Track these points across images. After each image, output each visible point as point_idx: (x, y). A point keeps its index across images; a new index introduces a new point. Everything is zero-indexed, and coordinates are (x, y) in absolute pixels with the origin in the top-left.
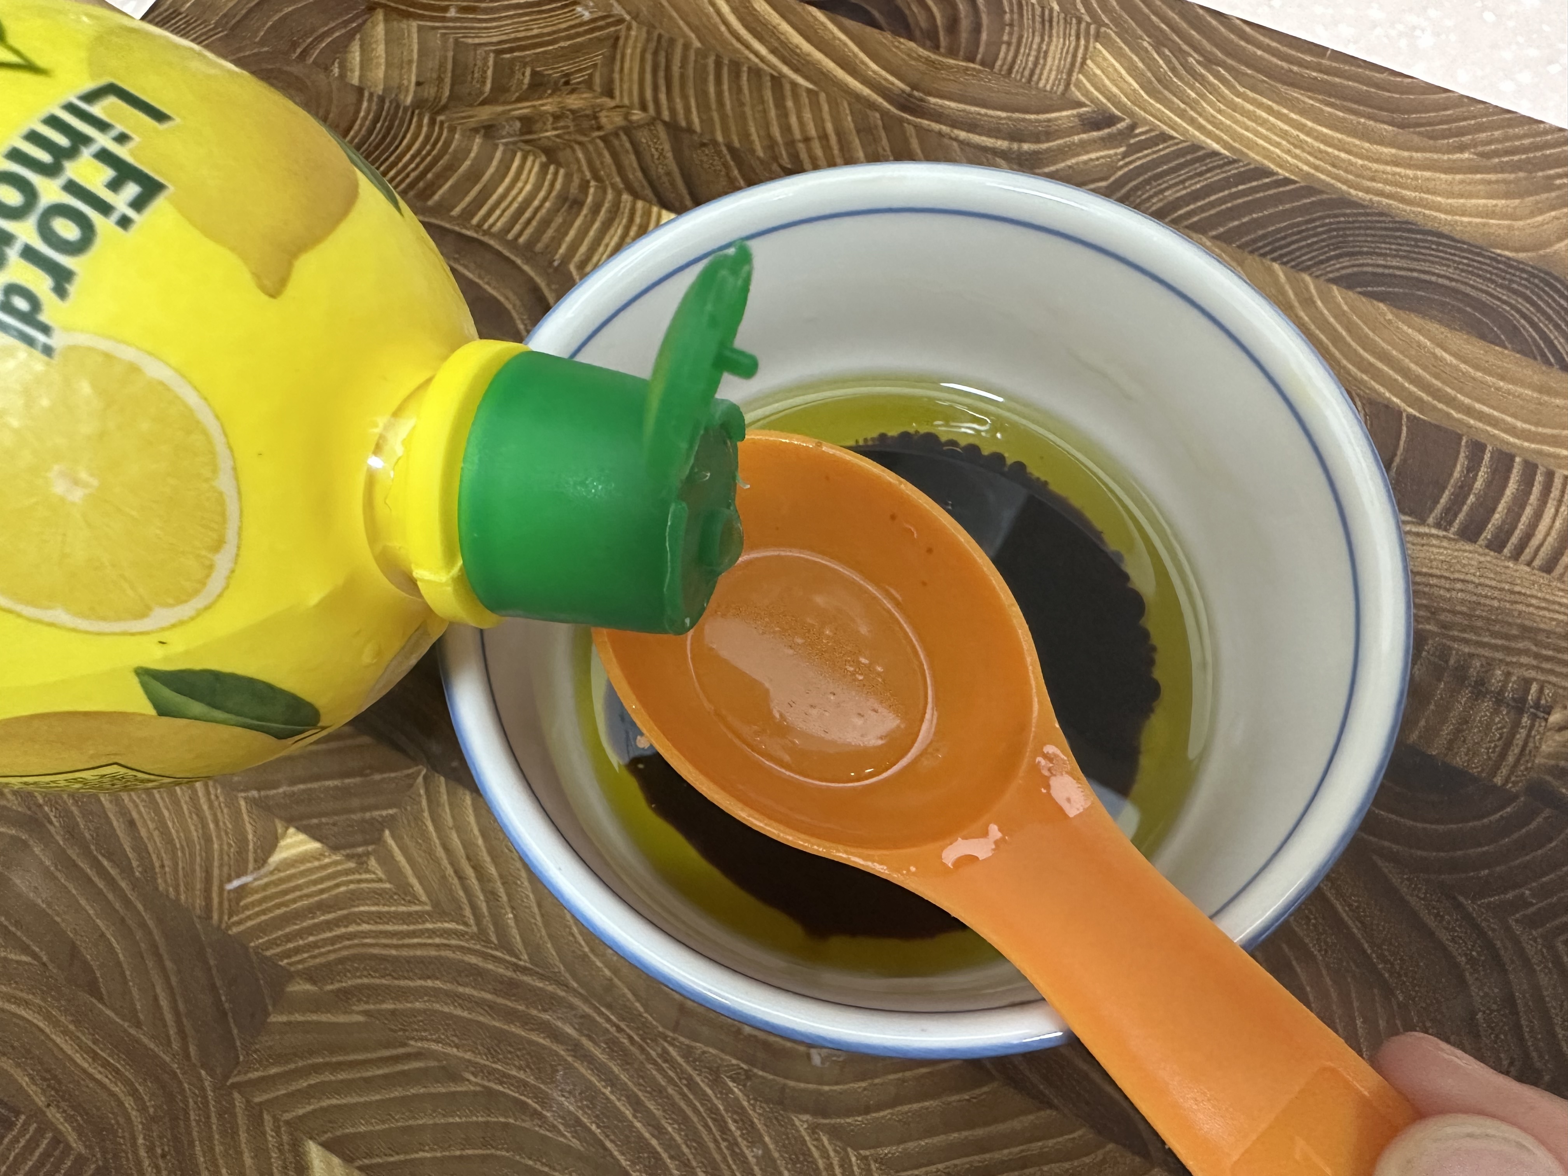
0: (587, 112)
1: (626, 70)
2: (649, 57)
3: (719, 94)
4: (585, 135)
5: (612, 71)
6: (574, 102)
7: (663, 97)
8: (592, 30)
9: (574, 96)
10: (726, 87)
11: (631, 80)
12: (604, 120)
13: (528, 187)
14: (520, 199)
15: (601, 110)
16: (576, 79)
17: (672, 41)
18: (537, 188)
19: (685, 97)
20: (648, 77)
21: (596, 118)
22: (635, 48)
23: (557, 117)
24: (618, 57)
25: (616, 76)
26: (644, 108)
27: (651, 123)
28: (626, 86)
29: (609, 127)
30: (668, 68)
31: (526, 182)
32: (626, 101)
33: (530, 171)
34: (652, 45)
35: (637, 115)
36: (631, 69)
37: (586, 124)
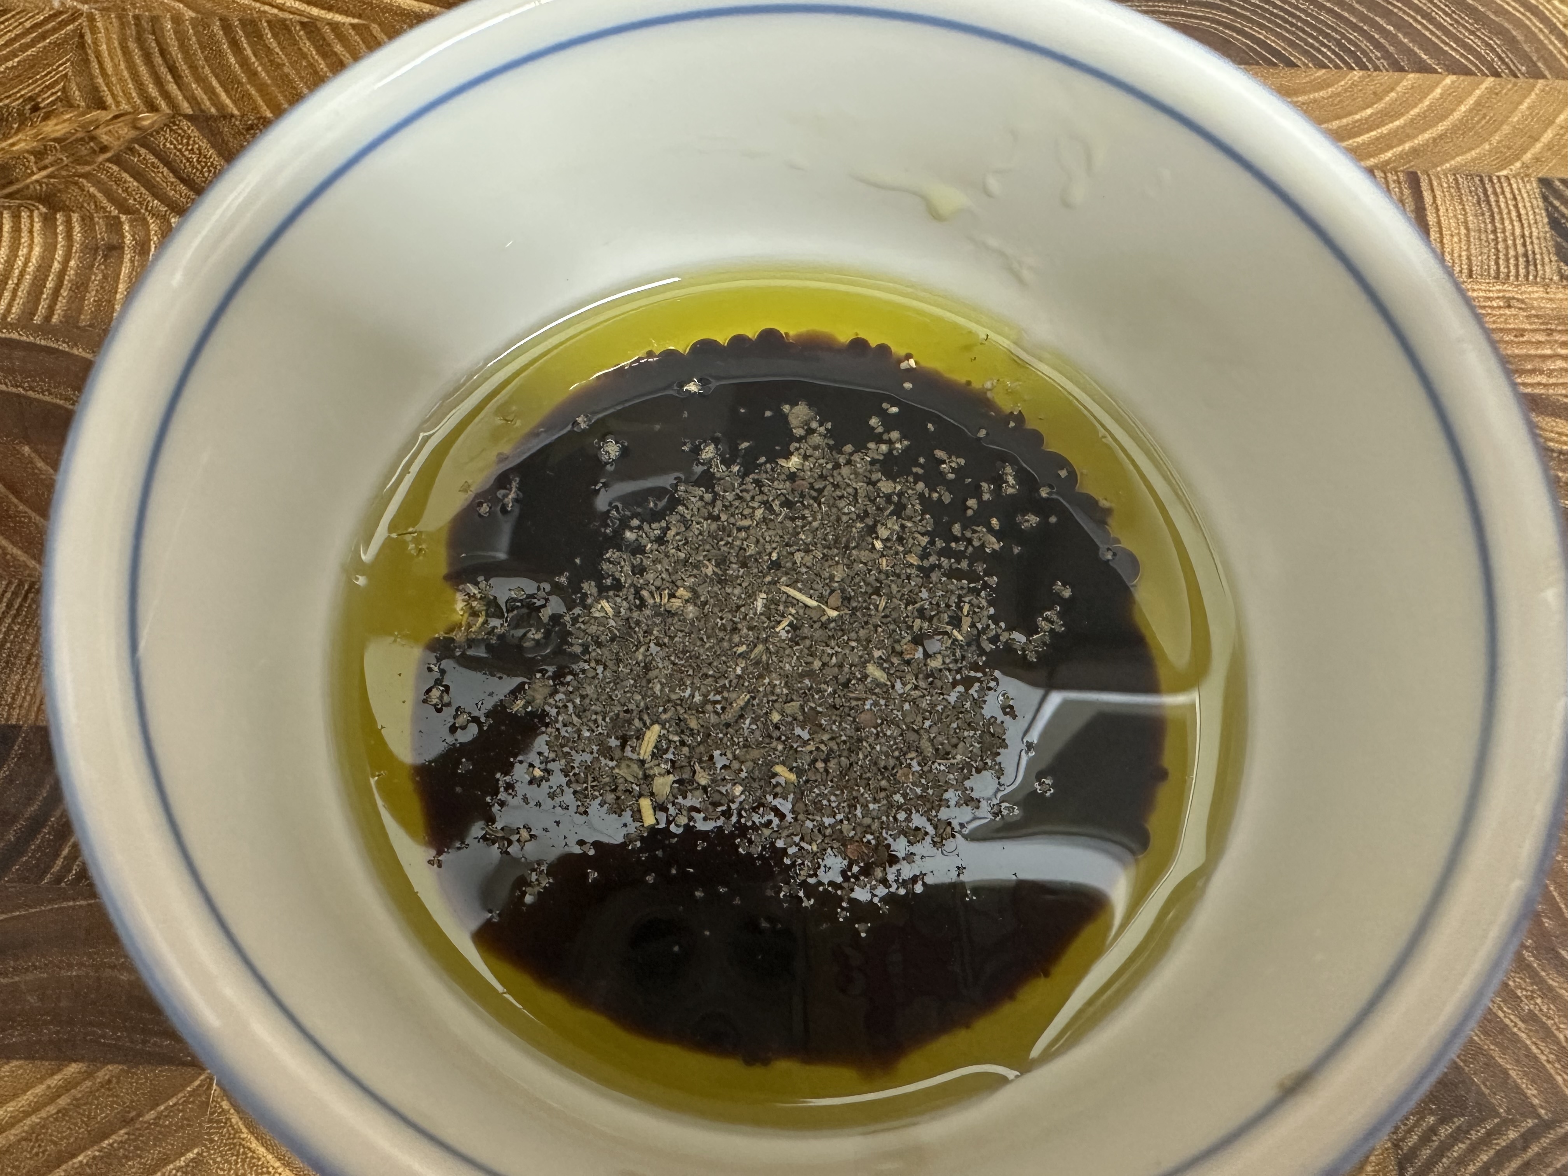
0: (79, 135)
1: (110, 71)
2: (132, 45)
3: (244, 63)
4: (87, 163)
5: (92, 77)
6: (55, 128)
7: (172, 88)
8: (43, 37)
9: (51, 122)
10: (249, 52)
11: (121, 80)
12: (105, 139)
13: (37, 251)
14: (31, 269)
15: (97, 127)
16: (46, 100)
17: (155, 20)
18: (50, 248)
19: (201, 80)
20: (143, 70)
21: (93, 138)
22: (109, 40)
23: (39, 154)
24: (92, 58)
25: (100, 80)
26: (153, 108)
27: (171, 123)
28: (118, 90)
29: (116, 145)
30: (163, 52)
31: (31, 248)
32: (125, 107)
33: (31, 232)
34: (132, 31)
35: (147, 119)
36: (116, 66)
37: (84, 151)
